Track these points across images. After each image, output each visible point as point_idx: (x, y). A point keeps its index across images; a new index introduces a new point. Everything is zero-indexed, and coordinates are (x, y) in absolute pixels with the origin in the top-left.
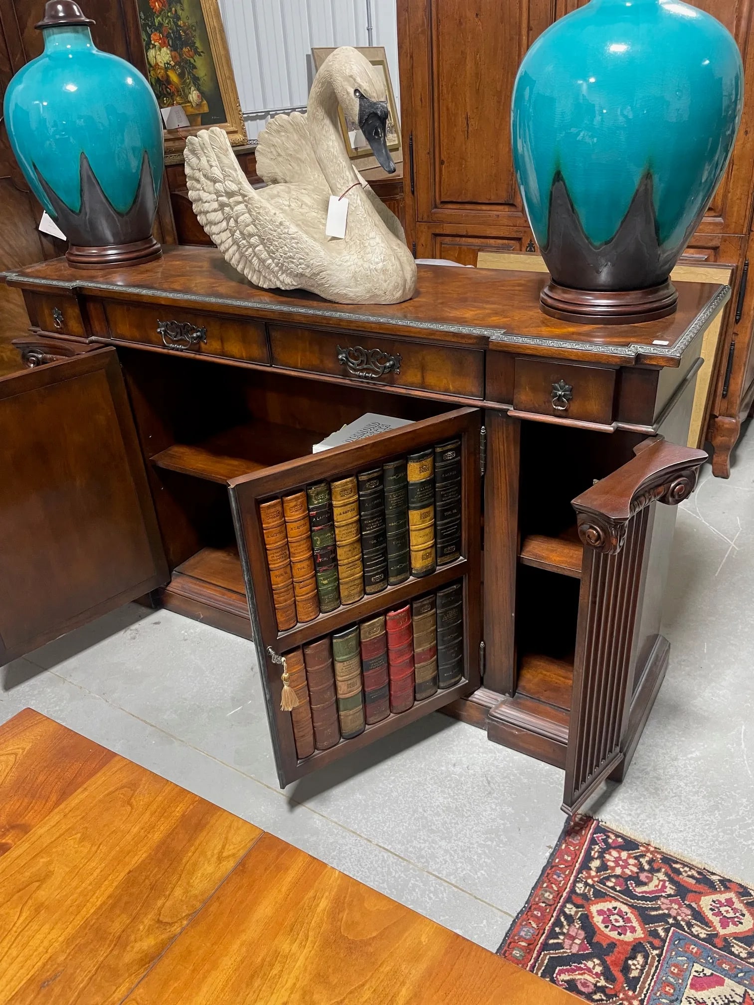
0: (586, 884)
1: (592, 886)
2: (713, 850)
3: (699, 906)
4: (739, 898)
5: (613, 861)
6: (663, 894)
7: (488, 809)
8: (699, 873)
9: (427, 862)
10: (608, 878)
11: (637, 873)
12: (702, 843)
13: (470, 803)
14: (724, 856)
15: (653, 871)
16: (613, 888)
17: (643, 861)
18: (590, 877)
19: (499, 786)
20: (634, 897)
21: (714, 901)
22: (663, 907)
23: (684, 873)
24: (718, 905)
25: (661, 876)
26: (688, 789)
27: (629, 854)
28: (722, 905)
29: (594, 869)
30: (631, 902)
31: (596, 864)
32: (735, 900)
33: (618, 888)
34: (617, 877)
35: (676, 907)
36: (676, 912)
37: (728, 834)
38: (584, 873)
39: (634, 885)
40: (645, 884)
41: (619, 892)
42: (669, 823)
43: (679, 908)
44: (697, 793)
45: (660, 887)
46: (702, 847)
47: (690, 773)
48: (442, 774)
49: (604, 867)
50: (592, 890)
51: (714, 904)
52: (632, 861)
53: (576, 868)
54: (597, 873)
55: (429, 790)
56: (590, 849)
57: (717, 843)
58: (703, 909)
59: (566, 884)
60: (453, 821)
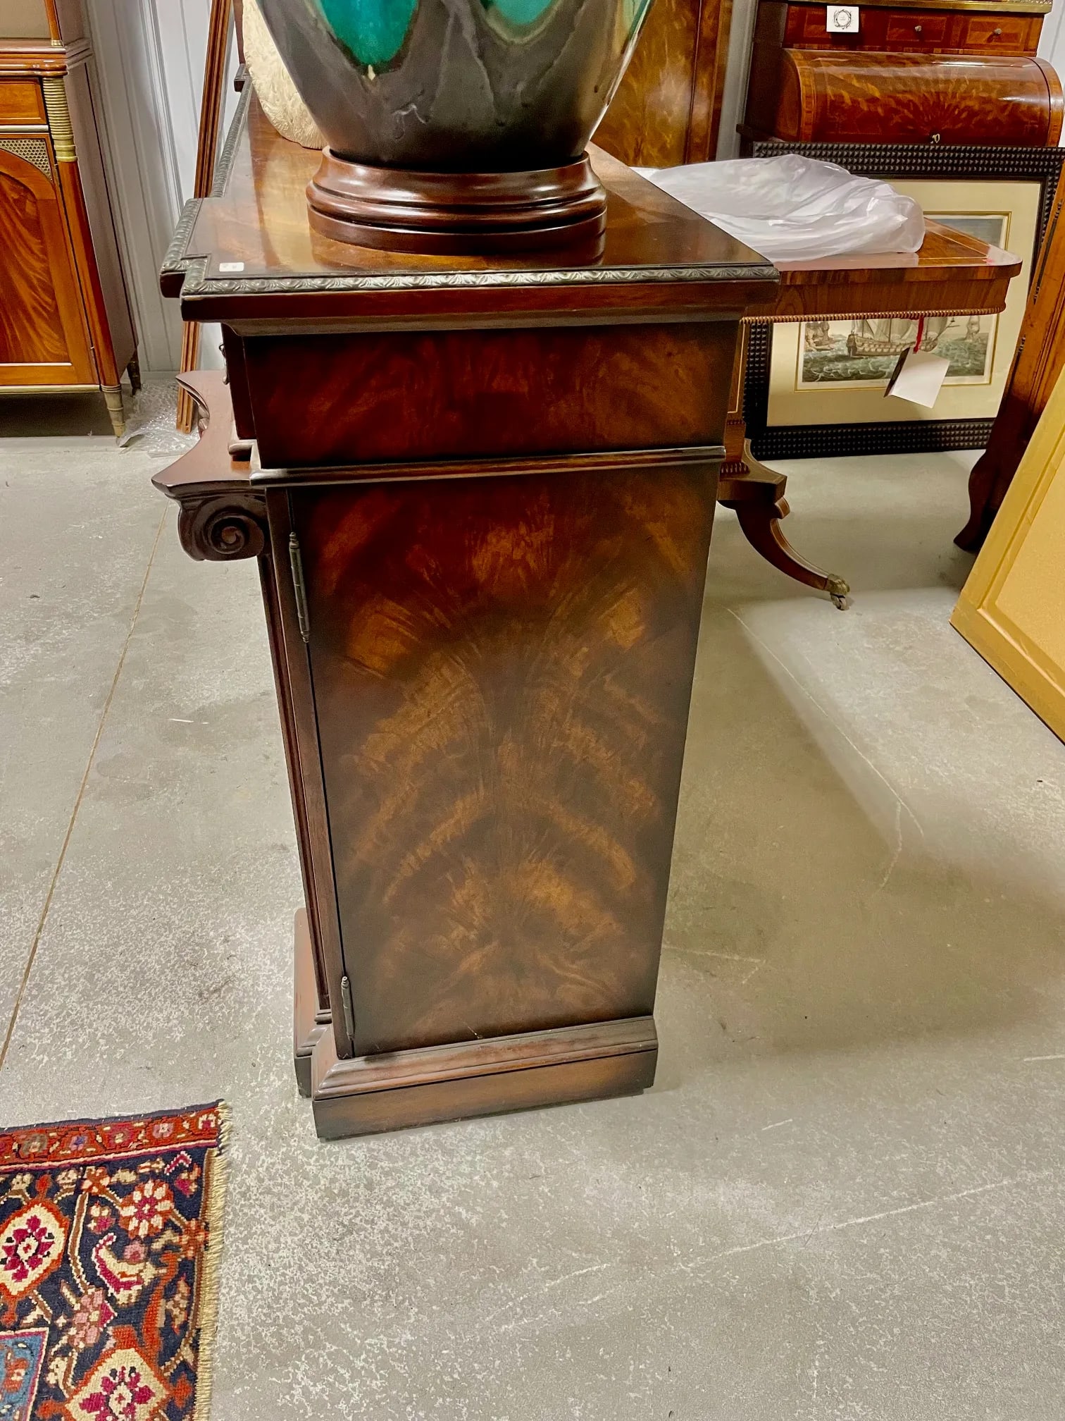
0: (79, 1182)
1: (78, 1191)
2: (254, 1329)
3: (113, 1350)
4: (159, 1407)
5: (144, 1197)
6: (111, 1290)
7: (165, 1013)
8: (184, 1326)
9: (35, 997)
10: (104, 1203)
11: (138, 1237)
12: (261, 1306)
13: (164, 989)
14: (249, 1352)
15: (154, 1258)
16: (89, 1218)
17: (169, 1235)
18: (96, 1182)
19: (218, 1003)
20: (85, 1252)
21: (133, 1369)
22: (85, 1300)
23: (171, 1302)
24: (127, 1379)
25: (149, 1273)
26: (376, 1237)
27: (170, 1211)
28: (132, 1385)
29: (114, 1180)
30: (73, 1251)
31: (127, 1177)
32: (153, 1402)
33: (92, 1225)
34: (115, 1213)
35: (95, 1316)
36: (84, 1320)
37: (305, 1339)
38: (100, 1171)
39: (110, 1243)
40: (119, 1256)
41: (85, 1228)
42: (277, 1240)
43: (92, 1324)
44: (374, 1254)
45: (124, 1280)
46: (250, 1311)
47: (417, 1227)
48: (201, 937)
49: (124, 1190)
50: (72, 1193)
51: (127, 1372)
52: (158, 1221)
53: (104, 1156)
54: (108, 1186)
55: (162, 939)
56: (152, 1158)
57: (273, 1329)
58: (108, 1360)
59: (66, 1157)
60: (121, 989)
